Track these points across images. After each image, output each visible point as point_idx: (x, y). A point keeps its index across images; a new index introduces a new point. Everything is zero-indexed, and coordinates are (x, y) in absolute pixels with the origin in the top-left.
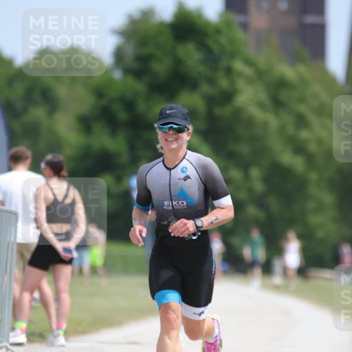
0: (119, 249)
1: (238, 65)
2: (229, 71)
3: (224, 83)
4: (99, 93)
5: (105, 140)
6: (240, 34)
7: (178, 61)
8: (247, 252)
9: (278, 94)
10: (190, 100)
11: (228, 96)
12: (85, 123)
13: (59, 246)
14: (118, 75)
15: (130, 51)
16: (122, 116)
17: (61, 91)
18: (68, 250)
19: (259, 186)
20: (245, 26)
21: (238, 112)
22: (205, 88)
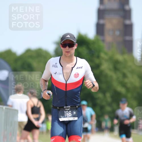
9: (116, 65)
19: (109, 100)
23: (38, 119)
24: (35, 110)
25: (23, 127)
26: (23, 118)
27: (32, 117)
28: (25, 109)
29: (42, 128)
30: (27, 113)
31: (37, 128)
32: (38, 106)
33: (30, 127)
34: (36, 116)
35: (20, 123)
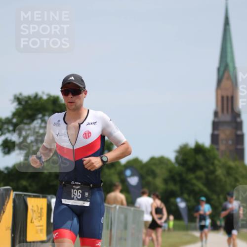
0: (178, 223)
1: (216, 162)
2: (213, 164)
3: (211, 168)
4: (170, 171)
5: (172, 187)
6: (216, 152)
7: (196, 161)
8: (218, 223)
9: (229, 171)
10: (200, 173)
11: (213, 172)
12: (166, 181)
13: (159, 222)
14: (177, 166)
15: (180, 158)
16: (178, 178)
17: (158, 171)
18: (161, 223)
20: (218, 149)
21: (216, 177)
22: (205, 170)
23: (161, 219)
24: (158, 211)
25: (148, 225)
26: (148, 218)
27: (156, 217)
28: (149, 210)
29: (165, 227)
30: (151, 213)
31: (160, 226)
32: (161, 207)
33: (154, 226)
34: (159, 216)
35: (146, 222)
